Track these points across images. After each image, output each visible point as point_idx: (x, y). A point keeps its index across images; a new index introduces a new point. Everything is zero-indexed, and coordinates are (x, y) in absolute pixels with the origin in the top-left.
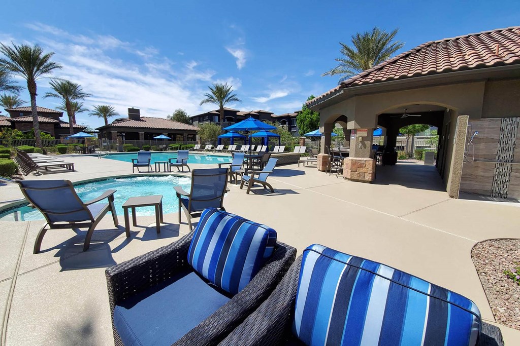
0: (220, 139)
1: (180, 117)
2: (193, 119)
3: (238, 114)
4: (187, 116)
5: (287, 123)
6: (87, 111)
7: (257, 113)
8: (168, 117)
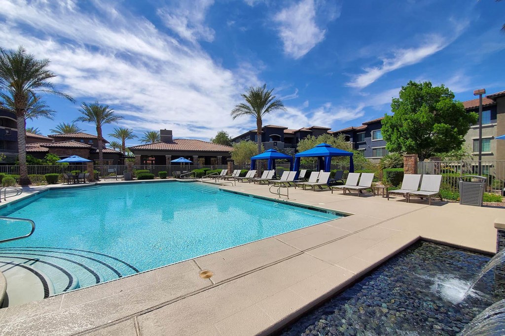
0: (254, 161)
1: (222, 139)
2: (236, 140)
3: (285, 131)
4: (229, 137)
5: (351, 139)
6: (136, 138)
7: (309, 129)
8: (211, 140)
